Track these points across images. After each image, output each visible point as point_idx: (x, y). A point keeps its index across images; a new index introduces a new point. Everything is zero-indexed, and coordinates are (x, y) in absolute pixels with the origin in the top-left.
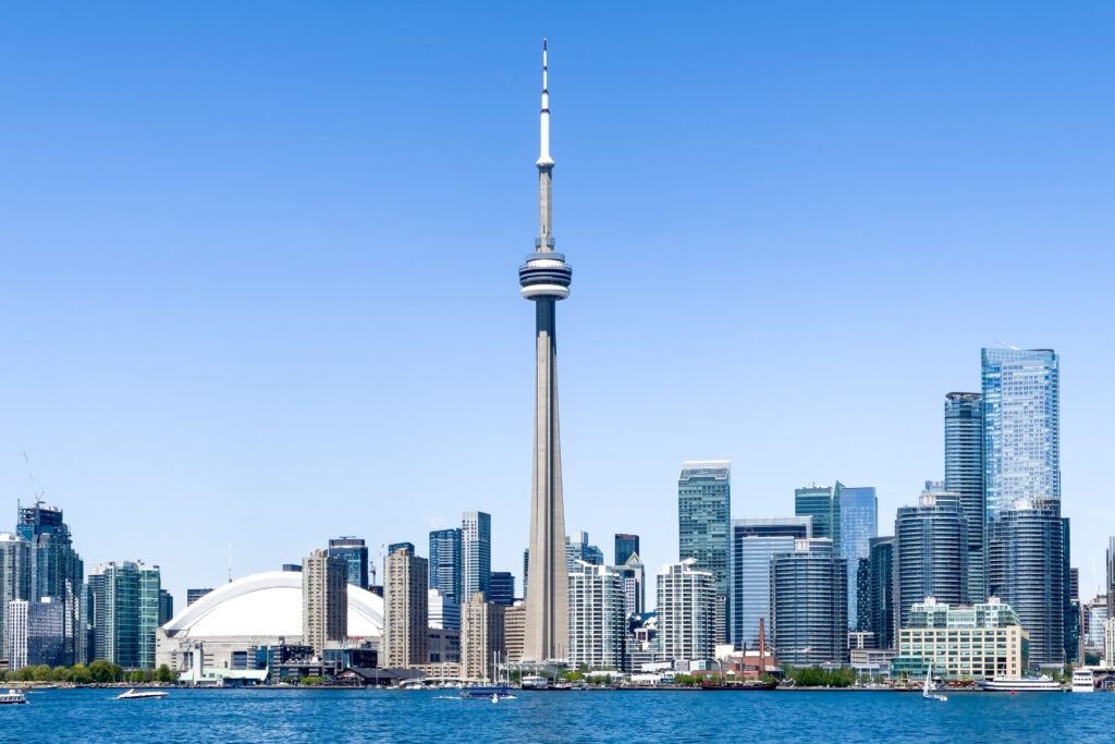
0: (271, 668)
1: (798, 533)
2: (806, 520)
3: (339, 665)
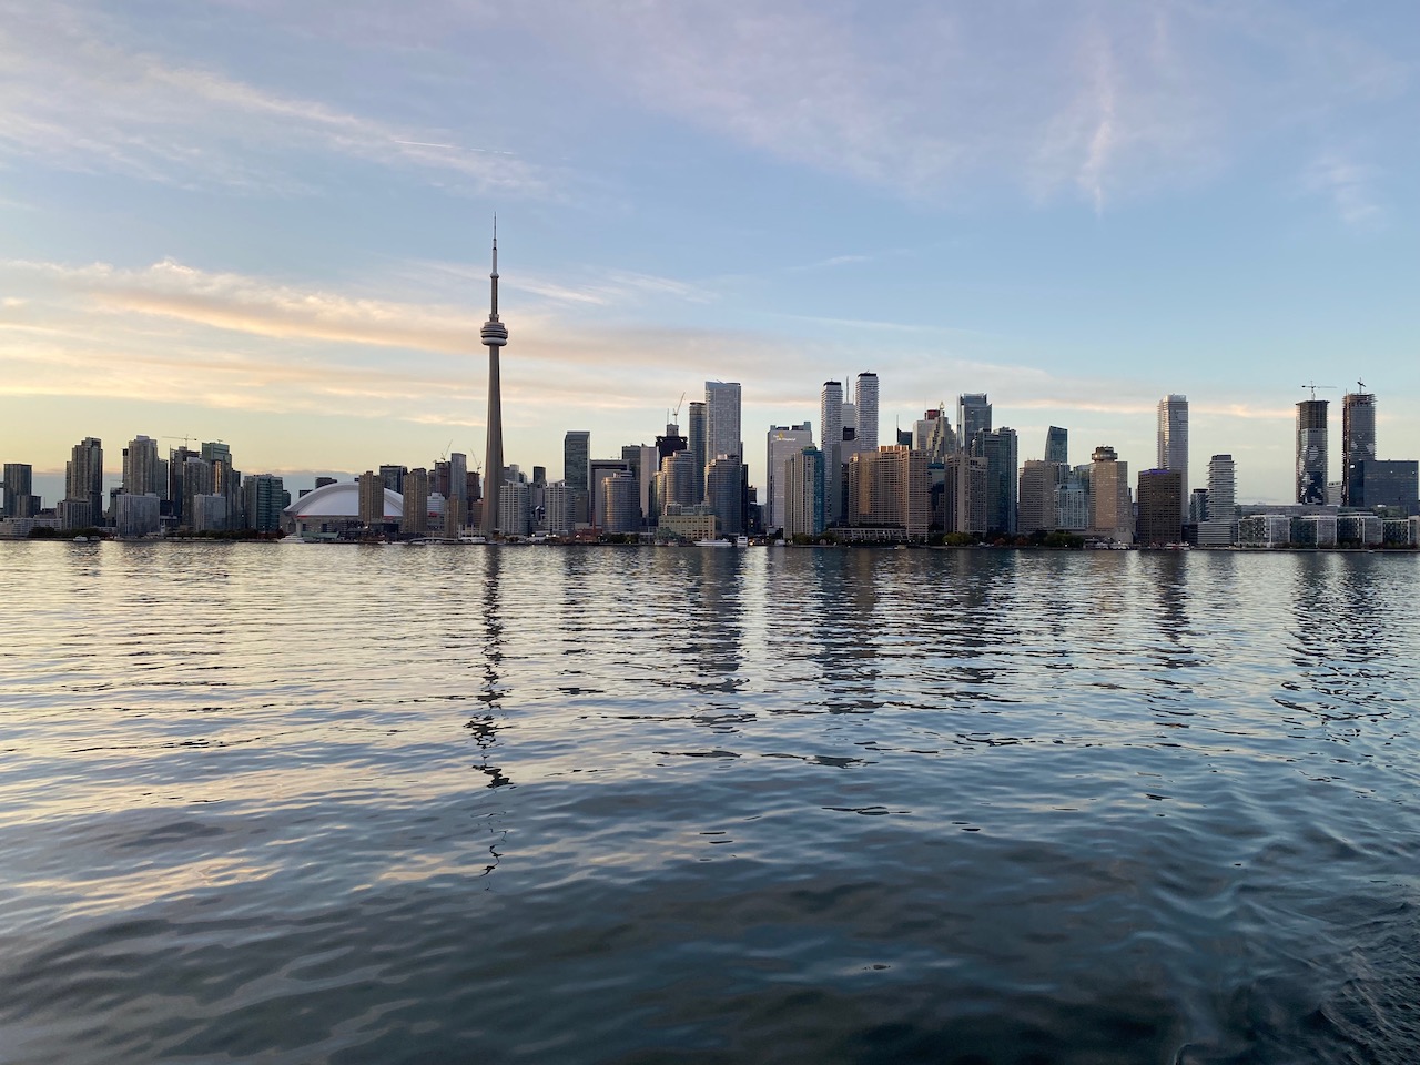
0: (340, 532)
1: (623, 467)
2: (627, 462)
3: (377, 531)
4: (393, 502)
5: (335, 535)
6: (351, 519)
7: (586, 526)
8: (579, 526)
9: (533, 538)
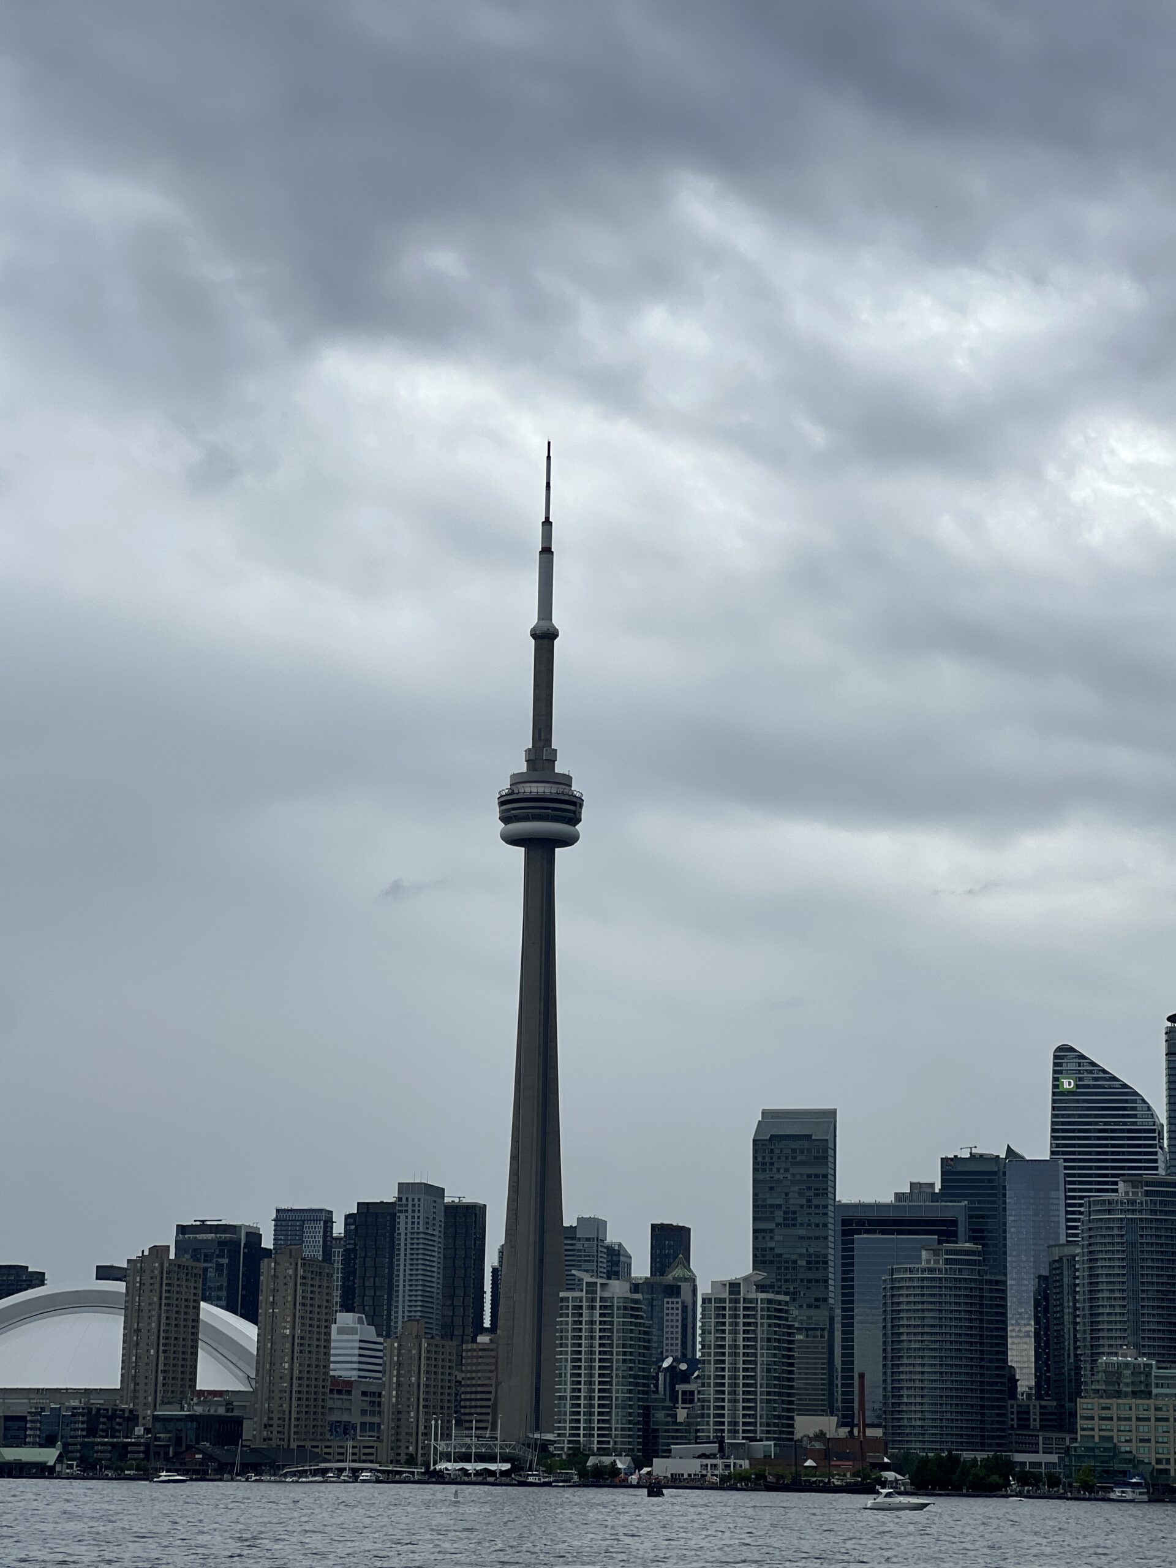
0: (65, 1445)
1: (945, 1230)
2: (957, 1208)
3: (178, 1440)
4: (227, 1346)
5: (49, 1455)
6: (96, 1401)
7: (828, 1425)
8: (806, 1426)
9: (661, 1467)
